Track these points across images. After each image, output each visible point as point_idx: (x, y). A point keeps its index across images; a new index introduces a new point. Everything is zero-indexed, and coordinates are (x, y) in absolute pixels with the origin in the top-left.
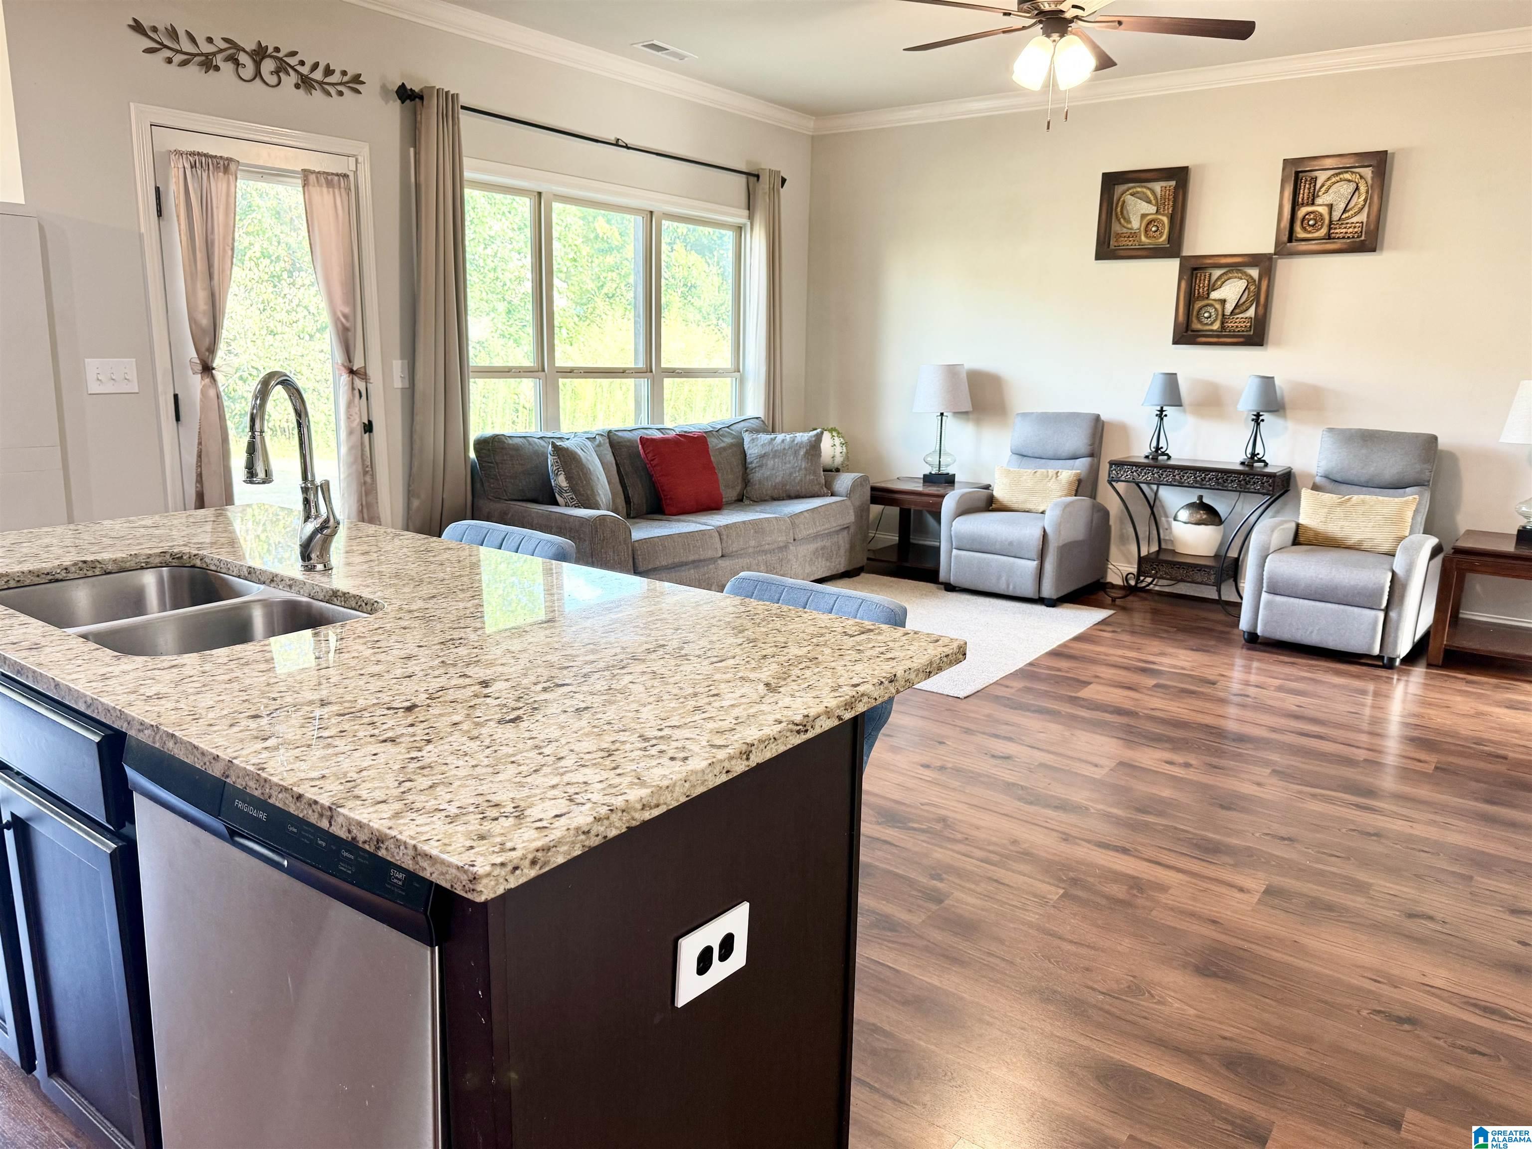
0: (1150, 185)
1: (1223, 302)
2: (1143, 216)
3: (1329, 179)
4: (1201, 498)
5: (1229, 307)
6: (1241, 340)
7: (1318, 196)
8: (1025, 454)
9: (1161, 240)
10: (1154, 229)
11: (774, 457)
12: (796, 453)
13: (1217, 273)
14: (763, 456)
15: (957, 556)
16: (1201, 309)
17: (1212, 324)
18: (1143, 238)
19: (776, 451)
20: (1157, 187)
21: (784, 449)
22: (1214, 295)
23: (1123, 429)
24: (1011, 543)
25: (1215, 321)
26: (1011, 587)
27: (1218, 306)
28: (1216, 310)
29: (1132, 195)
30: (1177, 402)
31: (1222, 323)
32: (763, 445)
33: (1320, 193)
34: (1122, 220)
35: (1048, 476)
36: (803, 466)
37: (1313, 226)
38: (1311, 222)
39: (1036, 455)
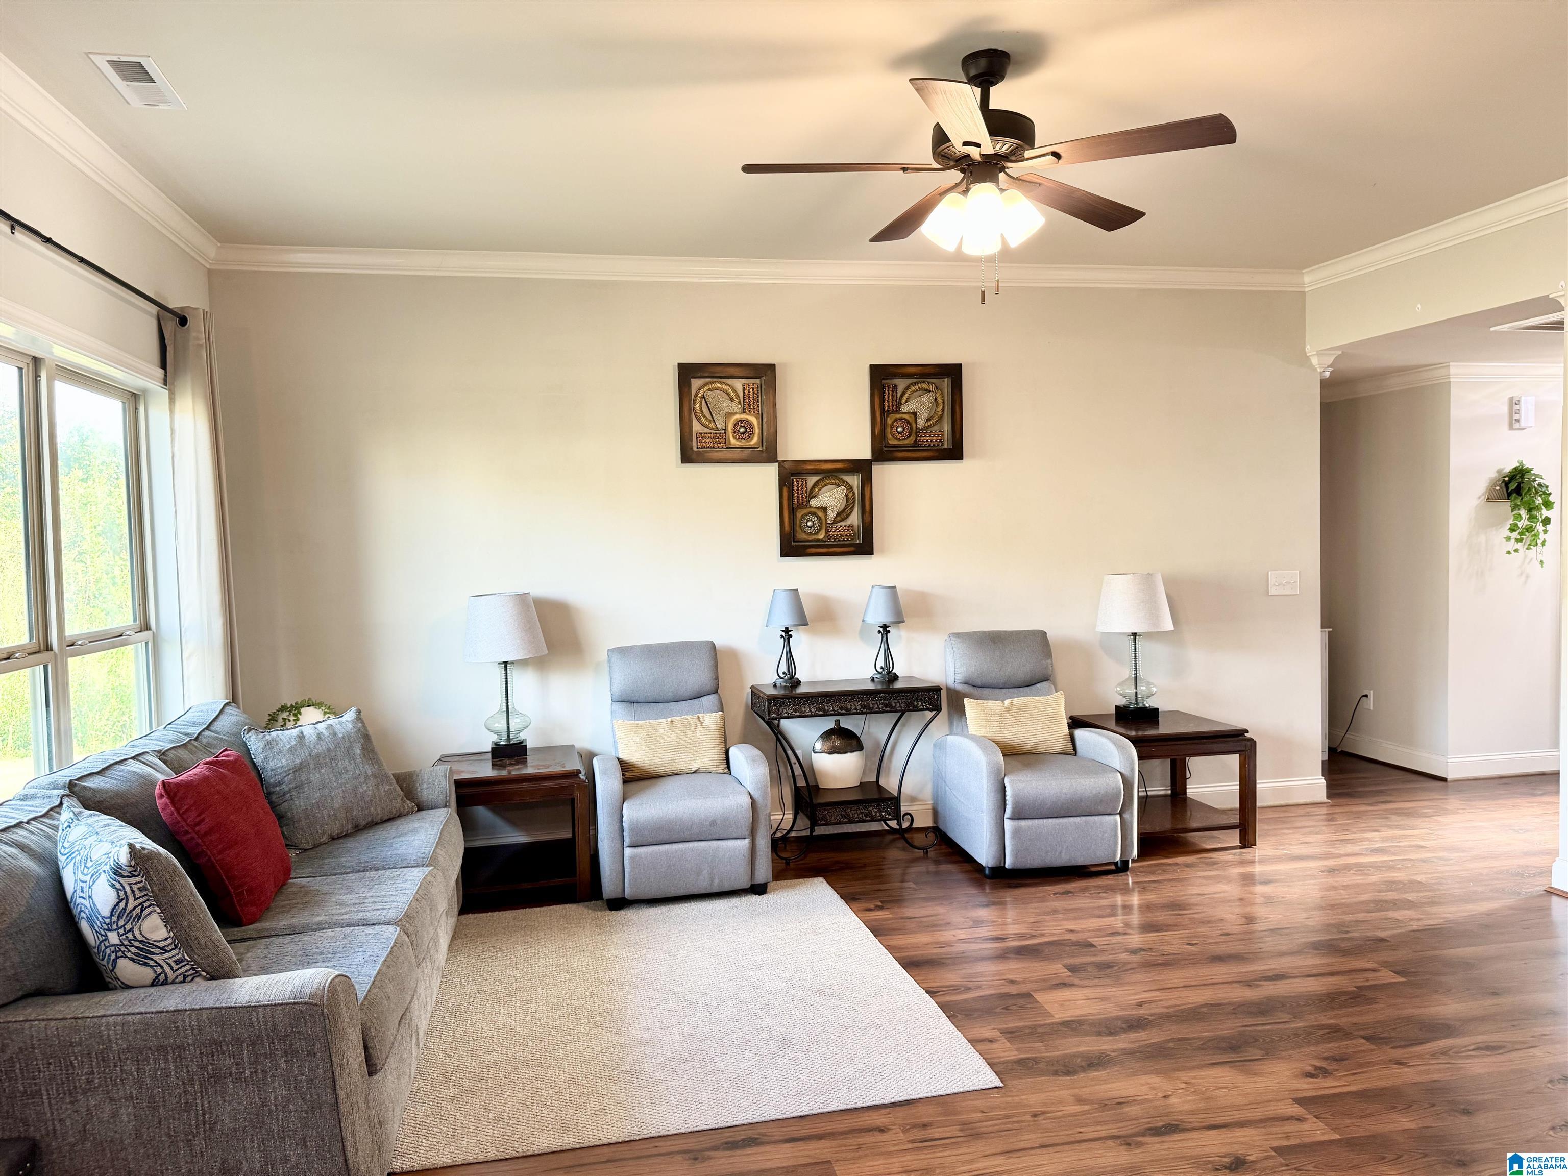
0: (729, 381)
1: (824, 509)
2: (728, 415)
3: (908, 388)
4: (837, 722)
5: (831, 515)
6: (852, 549)
7: (901, 404)
8: (635, 699)
9: (753, 442)
10: (742, 430)
11: (318, 766)
12: (349, 752)
13: (812, 480)
14: (298, 769)
15: (633, 858)
16: (803, 517)
17: (816, 533)
18: (733, 441)
19: (318, 756)
20: (738, 384)
21: (329, 750)
22: (814, 503)
23: (733, 655)
24: (713, 823)
25: (819, 530)
26: (716, 882)
27: (820, 514)
28: (819, 518)
29: (709, 390)
30: (803, 621)
31: (827, 532)
32: (292, 750)
33: (903, 401)
34: (703, 419)
35: (690, 725)
36: (369, 772)
37: (901, 433)
38: (899, 430)
39: (650, 699)
